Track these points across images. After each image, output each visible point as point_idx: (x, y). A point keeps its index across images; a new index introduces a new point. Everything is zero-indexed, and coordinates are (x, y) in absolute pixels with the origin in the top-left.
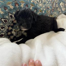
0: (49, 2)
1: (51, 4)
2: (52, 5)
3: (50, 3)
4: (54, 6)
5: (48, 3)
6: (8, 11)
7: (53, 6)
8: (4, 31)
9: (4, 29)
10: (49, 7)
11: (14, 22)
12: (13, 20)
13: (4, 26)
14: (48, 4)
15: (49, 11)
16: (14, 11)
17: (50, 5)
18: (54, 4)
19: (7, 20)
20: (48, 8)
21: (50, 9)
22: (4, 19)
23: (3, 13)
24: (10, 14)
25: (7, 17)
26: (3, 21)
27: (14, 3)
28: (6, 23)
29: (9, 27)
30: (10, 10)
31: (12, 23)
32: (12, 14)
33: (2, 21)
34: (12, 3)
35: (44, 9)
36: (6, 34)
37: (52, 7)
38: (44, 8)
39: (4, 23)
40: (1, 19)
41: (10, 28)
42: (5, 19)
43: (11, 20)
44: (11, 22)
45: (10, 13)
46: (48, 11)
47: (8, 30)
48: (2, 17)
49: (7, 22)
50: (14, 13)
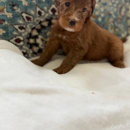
0: (113, 3)
1: (117, 7)
3: (115, 5)
5: (111, 4)
6: (36, 3)
7: (120, 12)
8: (23, 35)
9: (23, 31)
11: (43, 24)
12: (42, 20)
13: (24, 27)
14: (110, 6)
16: (46, 6)
22: (26, 13)
23: (27, 5)
24: (38, 9)
25: (32, 12)
26: (25, 17)
28: (29, 21)
29: (33, 29)
30: (40, 1)
31: (39, 25)
32: (42, 10)
33: (23, 17)
36: (26, 41)
37: (118, 13)
38: (103, 12)
39: (26, 20)
40: (22, 13)
41: (35, 33)
42: (29, 14)
43: (38, 18)
44: (38, 23)
45: (39, 7)
46: (109, 19)
47: (30, 34)
48: (24, 10)
49: (31, 20)
50: (45, 8)
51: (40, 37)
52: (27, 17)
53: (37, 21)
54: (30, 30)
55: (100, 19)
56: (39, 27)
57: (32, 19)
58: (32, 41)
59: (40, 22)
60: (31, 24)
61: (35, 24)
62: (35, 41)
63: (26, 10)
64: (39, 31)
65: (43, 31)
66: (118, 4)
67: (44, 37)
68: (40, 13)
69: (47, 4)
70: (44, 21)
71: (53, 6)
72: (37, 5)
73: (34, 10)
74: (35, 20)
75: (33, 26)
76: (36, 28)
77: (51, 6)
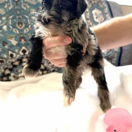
6: (8, 48)
11: (14, 64)
12: (14, 61)
16: (17, 48)
19: (4, 60)
23: (0, 51)
24: (10, 53)
25: (5, 56)
27: (19, 36)
29: (5, 69)
30: (12, 46)
31: (11, 65)
32: (14, 52)
34: (16, 37)
41: (7, 72)
42: (2, 58)
43: (10, 60)
45: (11, 51)
47: (3, 73)
49: (4, 63)
50: (17, 51)
51: (12, 74)
53: (10, 62)
54: (3, 71)
56: (11, 67)
58: (5, 79)
59: (12, 63)
60: (4, 66)
61: (7, 65)
62: (8, 78)
64: (11, 70)
65: (15, 69)
67: (16, 74)
68: (12, 56)
69: (18, 47)
70: (16, 61)
71: (24, 48)
72: (8, 50)
73: (6, 54)
74: (8, 62)
75: (6, 67)
76: (9, 68)
77: (21, 48)
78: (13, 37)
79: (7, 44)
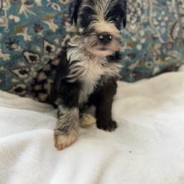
0: (160, 22)
1: (166, 27)
2: (169, 31)
3: (163, 24)
4: (175, 34)
5: (156, 23)
6: (43, 36)
7: (171, 34)
8: (26, 81)
9: (26, 75)
10: (158, 35)
11: (53, 63)
12: (52, 58)
13: (27, 70)
14: (156, 26)
15: (157, 46)
16: (57, 37)
17: (163, 30)
18: (177, 29)
19: (36, 55)
20: (155, 39)
21: (159, 42)
22: (30, 52)
23: (30, 40)
24: (46, 44)
25: (38, 49)
26: (28, 57)
27: (61, 17)
28: (34, 62)
29: (39, 72)
30: (49, 33)
31: (48, 65)
32: (52, 44)
33: (25, 57)
34: (56, 17)
35: (143, 41)
37: (169, 35)
38: (143, 37)
39: (30, 61)
40: (24, 52)
41: (42, 77)
42: (33, 53)
43: (46, 56)
44: (46, 62)
45: (47, 41)
46: (153, 45)
47: (36, 79)
48: (26, 48)
49: (36, 60)
50: (57, 41)
51: (50, 81)
52: (30, 57)
53: (46, 60)
54: (35, 74)
55: (139, 47)
56: (48, 68)
57: (38, 58)
58: (38, 87)
59: (50, 61)
60: (36, 65)
61: (42, 64)
62: (43, 87)
63: (29, 47)
64: (48, 73)
66: (167, 22)
68: (49, 49)
69: (59, 35)
70: (55, 59)
71: (68, 37)
72: (44, 39)
73: (40, 46)
74: (43, 59)
75: (41, 68)
76: (44, 69)
77: (64, 37)
78: (52, 18)
79: (42, 28)
